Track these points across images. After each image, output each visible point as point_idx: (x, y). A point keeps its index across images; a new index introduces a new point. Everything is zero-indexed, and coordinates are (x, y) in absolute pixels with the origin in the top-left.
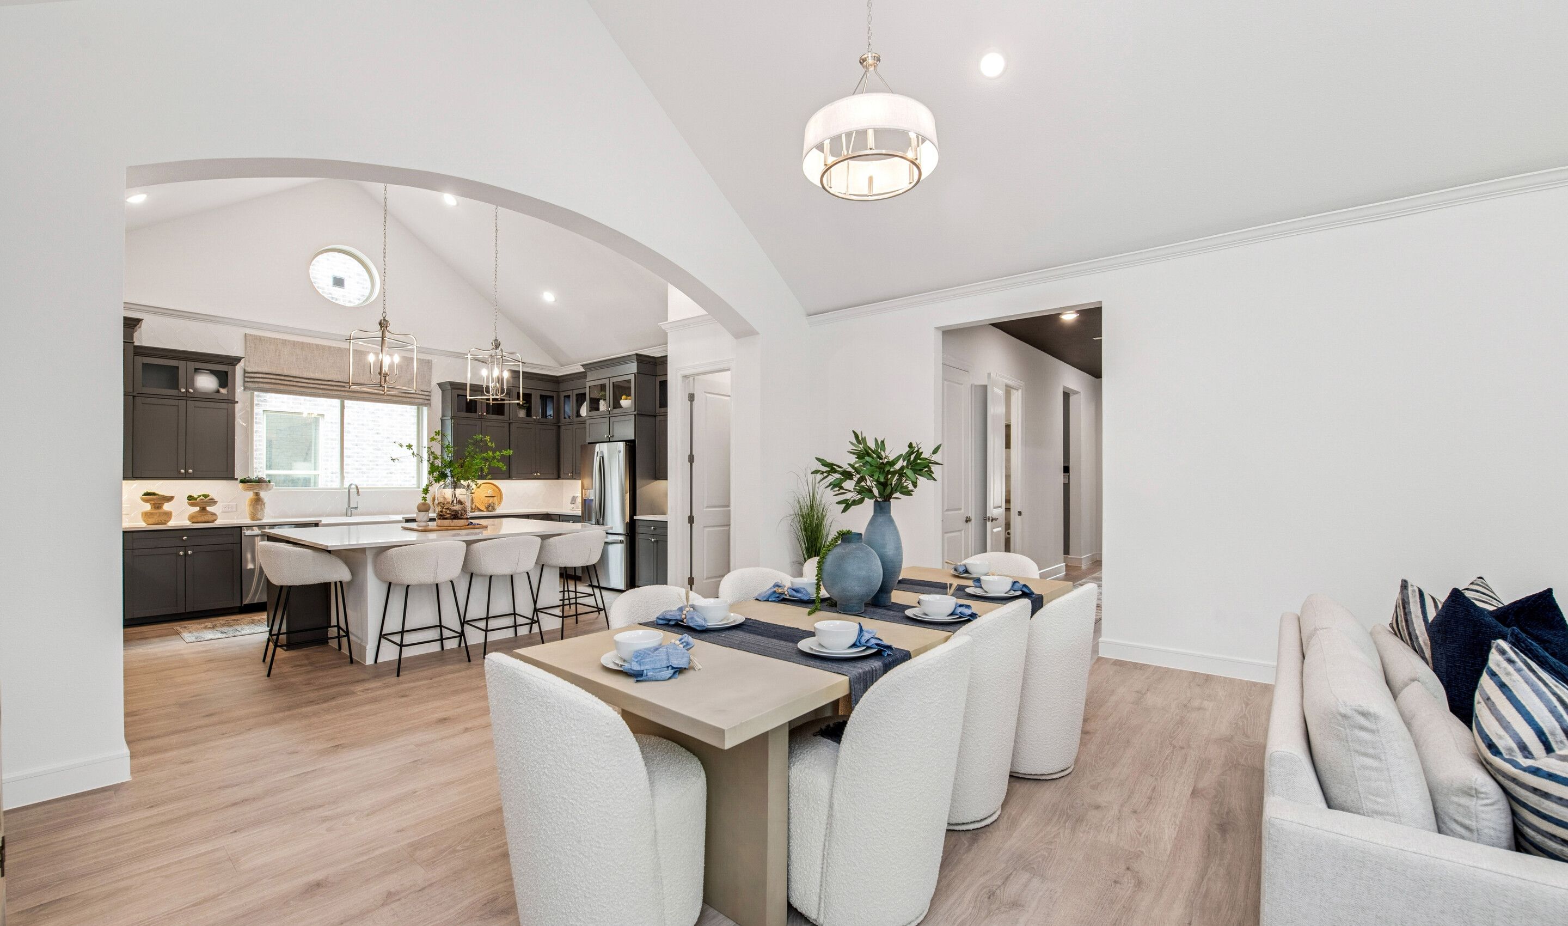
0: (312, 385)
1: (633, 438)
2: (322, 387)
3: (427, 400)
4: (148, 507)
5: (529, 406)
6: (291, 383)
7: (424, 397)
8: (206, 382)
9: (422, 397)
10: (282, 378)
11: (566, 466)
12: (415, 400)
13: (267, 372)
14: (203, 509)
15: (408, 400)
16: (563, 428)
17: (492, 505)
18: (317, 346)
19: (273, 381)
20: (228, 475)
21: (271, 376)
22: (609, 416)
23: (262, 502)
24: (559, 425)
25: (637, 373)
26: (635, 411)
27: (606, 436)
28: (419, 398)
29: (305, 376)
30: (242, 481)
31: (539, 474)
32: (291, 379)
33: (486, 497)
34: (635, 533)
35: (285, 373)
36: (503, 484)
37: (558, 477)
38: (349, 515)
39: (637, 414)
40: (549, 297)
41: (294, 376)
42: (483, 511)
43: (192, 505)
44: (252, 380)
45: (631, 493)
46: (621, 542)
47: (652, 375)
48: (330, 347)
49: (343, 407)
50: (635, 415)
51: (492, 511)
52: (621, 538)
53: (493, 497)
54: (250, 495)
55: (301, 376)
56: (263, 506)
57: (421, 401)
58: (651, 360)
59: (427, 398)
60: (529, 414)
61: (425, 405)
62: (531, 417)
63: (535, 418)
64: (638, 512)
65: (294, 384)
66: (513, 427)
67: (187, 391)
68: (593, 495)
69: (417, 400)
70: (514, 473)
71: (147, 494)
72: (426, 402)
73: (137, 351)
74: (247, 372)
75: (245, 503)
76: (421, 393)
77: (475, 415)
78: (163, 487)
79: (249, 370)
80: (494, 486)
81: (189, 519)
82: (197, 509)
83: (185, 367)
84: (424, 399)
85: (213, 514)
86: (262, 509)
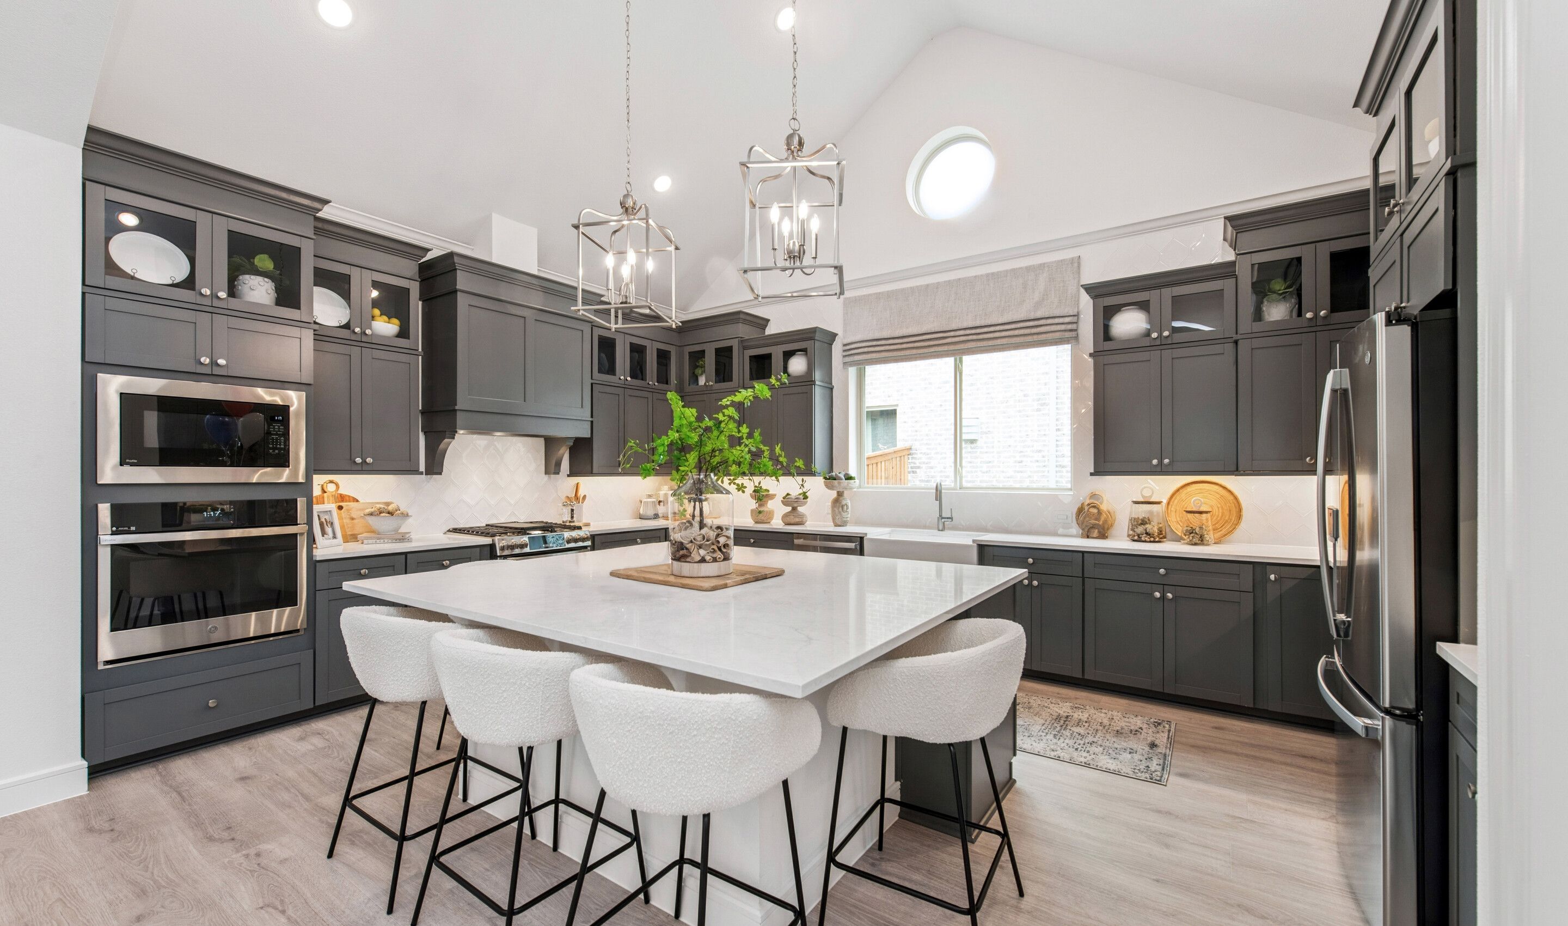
0: (904, 346)
3: (1073, 330)
4: (756, 504)
6: (883, 348)
7: (1063, 327)
8: (797, 365)
9: (1059, 328)
10: (875, 343)
12: (1048, 335)
14: (794, 509)
15: (1035, 337)
17: (1200, 531)
19: (866, 350)
20: (807, 472)
21: (865, 344)
23: (840, 503)
28: (1057, 331)
29: (897, 335)
30: (826, 478)
33: (1187, 512)
35: (877, 335)
38: (941, 528)
41: (886, 337)
42: (1180, 542)
43: (786, 504)
44: (848, 353)
49: (958, 370)
53: (1208, 514)
54: (833, 494)
55: (892, 336)
57: (1057, 335)
59: (1073, 326)
60: (1294, 309)
61: (1065, 340)
62: (1301, 315)
63: (1313, 314)
65: (888, 348)
66: (1245, 348)
67: (780, 377)
69: (1051, 334)
70: (1245, 456)
72: (1069, 335)
73: (744, 345)
74: (845, 345)
75: (829, 504)
76: (1061, 320)
77: (1146, 342)
78: (768, 483)
79: (845, 342)
80: (1221, 489)
81: (782, 520)
82: (789, 509)
83: (777, 353)
84: (1065, 331)
85: (802, 516)
86: (840, 513)
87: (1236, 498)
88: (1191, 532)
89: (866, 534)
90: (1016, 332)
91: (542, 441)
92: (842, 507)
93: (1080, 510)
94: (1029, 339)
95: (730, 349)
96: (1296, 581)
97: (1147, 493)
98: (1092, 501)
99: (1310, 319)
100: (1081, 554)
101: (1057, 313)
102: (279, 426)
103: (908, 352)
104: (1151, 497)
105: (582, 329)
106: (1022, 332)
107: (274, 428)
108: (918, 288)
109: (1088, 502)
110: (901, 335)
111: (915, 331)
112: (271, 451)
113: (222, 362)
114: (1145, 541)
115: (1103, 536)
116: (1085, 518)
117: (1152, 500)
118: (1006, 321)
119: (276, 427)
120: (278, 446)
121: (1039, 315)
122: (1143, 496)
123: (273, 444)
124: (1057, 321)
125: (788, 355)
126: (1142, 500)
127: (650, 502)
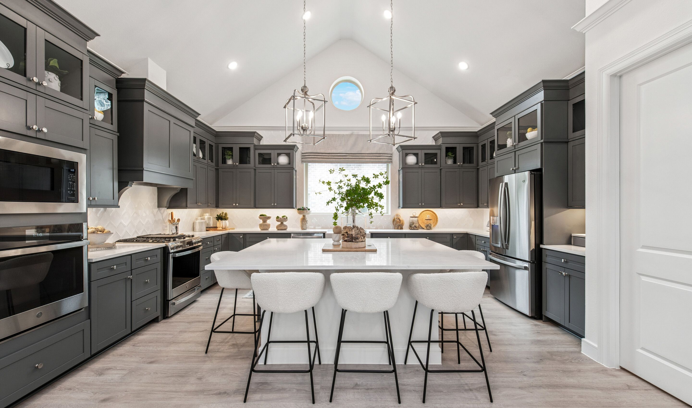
0: (330, 157)
1: (539, 166)
2: (335, 157)
3: (390, 159)
4: (261, 222)
5: (455, 156)
6: (321, 157)
7: (388, 158)
8: (283, 160)
9: (387, 157)
10: (317, 154)
11: (483, 197)
13: (310, 152)
14: (282, 223)
15: (379, 160)
16: (481, 169)
17: (429, 225)
18: (333, 135)
19: (313, 157)
20: (291, 206)
21: (312, 154)
22: (515, 150)
23: (306, 220)
24: (478, 167)
25: (544, 100)
26: (542, 139)
27: (511, 169)
28: (386, 159)
30: (299, 209)
31: (462, 204)
32: (321, 154)
33: (426, 220)
34: (542, 261)
35: (318, 151)
36: (439, 212)
37: (478, 207)
39: (544, 142)
40: (463, 66)
41: (322, 153)
42: (423, 229)
43: (277, 221)
44: (304, 157)
45: (537, 221)
46: (526, 268)
47: (564, 100)
48: (339, 135)
50: (542, 143)
51: (429, 229)
52: (527, 265)
53: (430, 220)
54: (301, 216)
55: (325, 152)
56: (306, 222)
57: (386, 160)
58: (562, 84)
59: (390, 158)
60: (455, 162)
61: (389, 162)
62: (456, 163)
63: (459, 164)
64: (545, 240)
65: (322, 157)
66: (443, 171)
67: (274, 164)
68: (498, 221)
69: (384, 160)
70: (443, 203)
71: (261, 215)
72: (389, 160)
73: (256, 147)
74: (302, 153)
75: (300, 221)
76: (387, 155)
77: (417, 166)
78: (267, 212)
79: (303, 152)
80: (432, 212)
81: (277, 228)
82: (280, 223)
83: (273, 153)
84: (388, 159)
85: (286, 226)
86: (305, 224)
87: (436, 215)
88: (428, 226)
89: (326, 232)
90: (373, 157)
91: (156, 188)
92: (306, 221)
93: (394, 220)
94: (377, 160)
95: (248, 149)
96: (460, 238)
97: (414, 214)
98: (397, 217)
99: (458, 165)
100: (404, 235)
101: (386, 152)
102: (73, 176)
103: (331, 160)
104: (415, 215)
105: (190, 130)
106: (375, 157)
107: (70, 177)
108: (336, 135)
109: (396, 217)
110: (329, 152)
111: (335, 152)
112: (69, 192)
113: (45, 130)
114: (415, 229)
115: (402, 228)
116: (396, 223)
117: (416, 216)
118: (369, 153)
119: (72, 176)
120: (73, 189)
121: (380, 152)
122: (413, 215)
123: (70, 188)
124: (386, 155)
125: (279, 155)
126: (413, 216)
127: (204, 222)
